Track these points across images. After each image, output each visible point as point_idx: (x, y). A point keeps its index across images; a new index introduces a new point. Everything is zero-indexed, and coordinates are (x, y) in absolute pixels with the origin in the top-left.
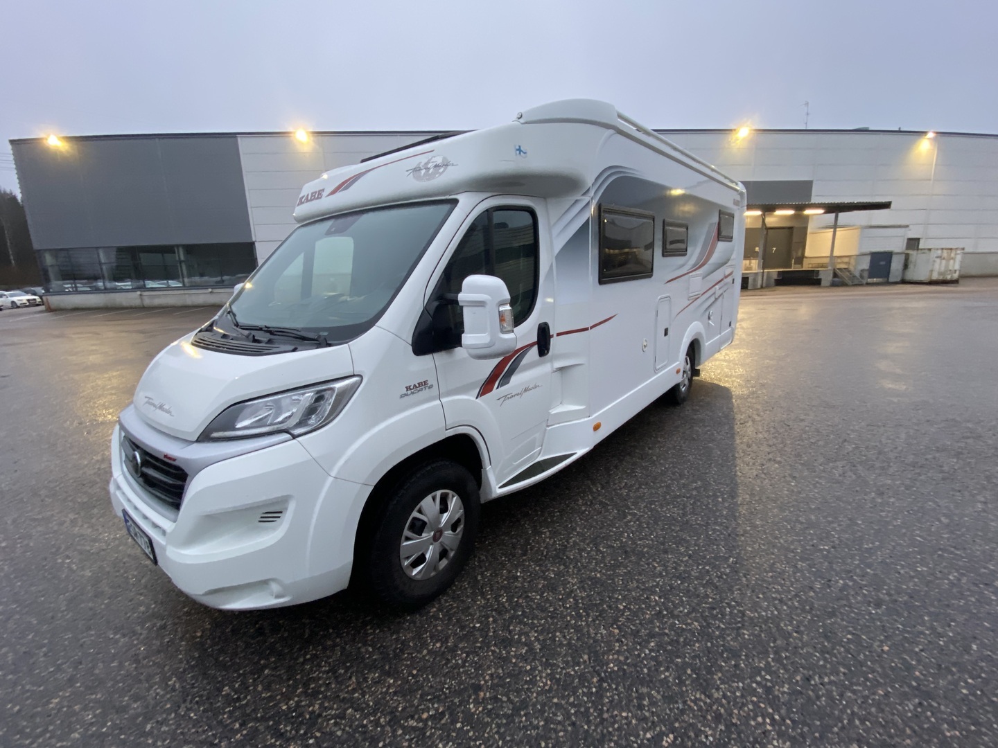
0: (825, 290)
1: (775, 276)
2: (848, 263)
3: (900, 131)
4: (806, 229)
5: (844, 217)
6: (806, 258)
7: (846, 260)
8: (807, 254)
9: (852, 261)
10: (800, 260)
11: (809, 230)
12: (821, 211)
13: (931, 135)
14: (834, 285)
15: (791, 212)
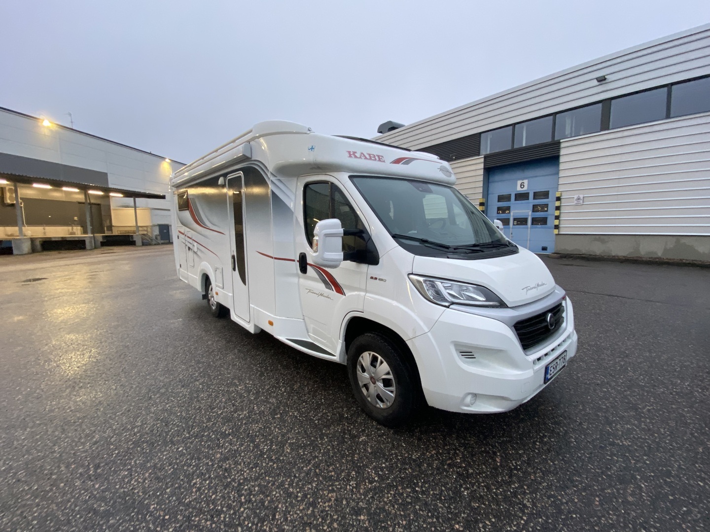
0: (139, 248)
1: (101, 240)
2: (147, 231)
3: (150, 153)
4: (109, 206)
5: (139, 200)
6: (113, 226)
7: (145, 229)
8: (114, 223)
9: (149, 230)
10: (110, 227)
11: (112, 208)
12: (121, 195)
13: (167, 160)
14: (144, 244)
15: (101, 193)
